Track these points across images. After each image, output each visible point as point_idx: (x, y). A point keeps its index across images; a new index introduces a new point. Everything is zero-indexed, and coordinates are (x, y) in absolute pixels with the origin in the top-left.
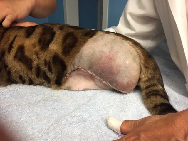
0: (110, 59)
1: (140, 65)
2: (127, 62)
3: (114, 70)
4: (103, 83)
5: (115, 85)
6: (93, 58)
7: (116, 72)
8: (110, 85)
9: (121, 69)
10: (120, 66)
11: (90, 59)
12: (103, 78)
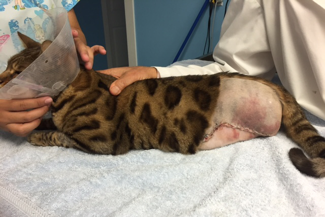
0: (254, 103)
1: (281, 102)
2: (270, 102)
3: (261, 113)
4: (250, 132)
5: (263, 130)
6: (236, 107)
7: (263, 116)
8: (257, 132)
9: (266, 111)
10: (265, 108)
11: (234, 109)
12: (249, 126)
